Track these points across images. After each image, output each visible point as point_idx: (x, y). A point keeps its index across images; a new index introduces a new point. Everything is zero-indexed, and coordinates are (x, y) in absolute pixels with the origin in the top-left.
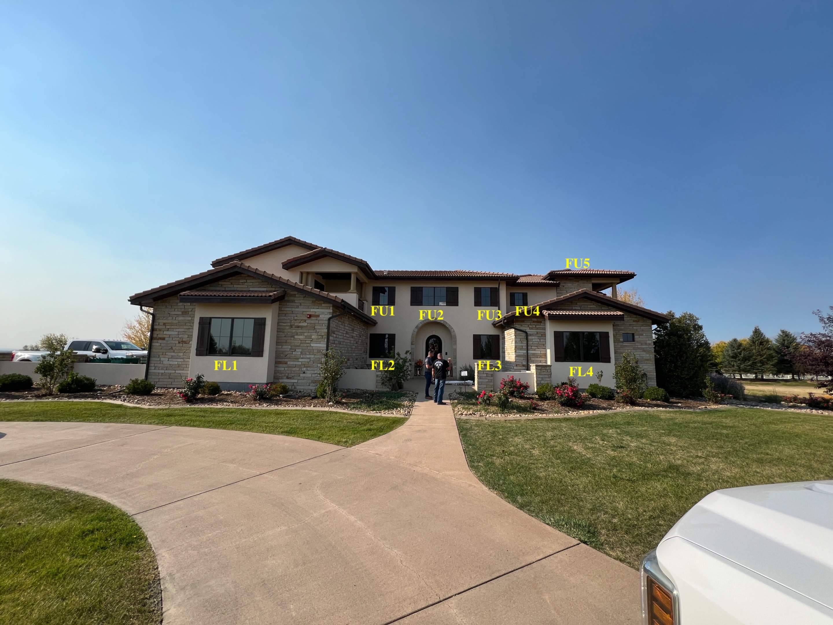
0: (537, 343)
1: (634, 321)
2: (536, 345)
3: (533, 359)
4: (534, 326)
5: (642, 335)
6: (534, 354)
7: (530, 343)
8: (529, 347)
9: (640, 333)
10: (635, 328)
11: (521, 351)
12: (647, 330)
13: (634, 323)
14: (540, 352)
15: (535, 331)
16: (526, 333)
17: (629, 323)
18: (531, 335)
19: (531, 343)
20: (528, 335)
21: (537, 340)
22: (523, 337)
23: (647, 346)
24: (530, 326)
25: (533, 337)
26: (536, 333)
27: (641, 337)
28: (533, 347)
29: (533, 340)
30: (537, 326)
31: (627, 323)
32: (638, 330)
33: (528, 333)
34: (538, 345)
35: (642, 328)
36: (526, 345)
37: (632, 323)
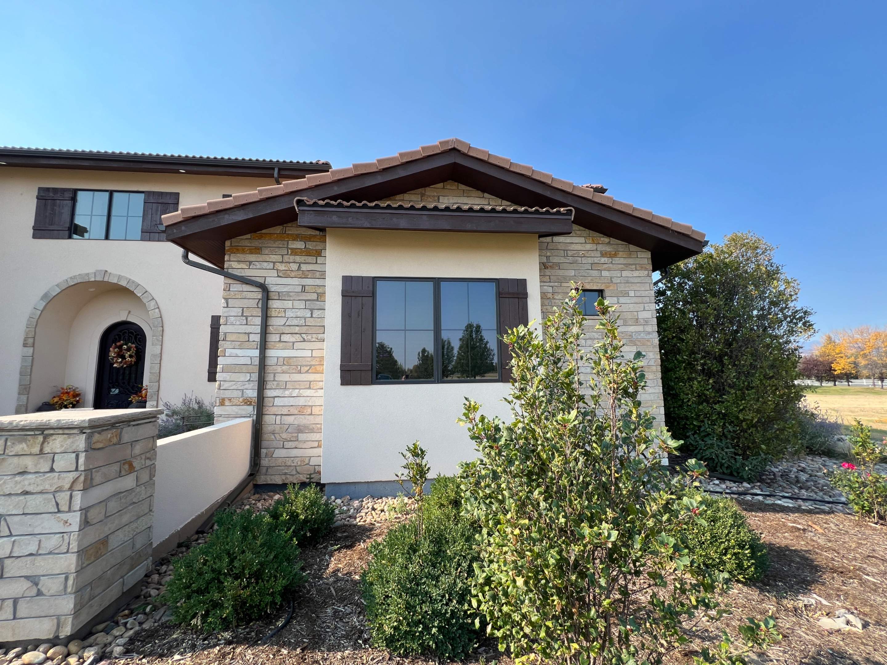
0: (302, 322)
1: (603, 255)
2: (297, 329)
3: (284, 377)
4: (294, 267)
5: (626, 294)
6: (287, 361)
7: (275, 322)
8: (273, 338)
9: (622, 288)
10: (605, 273)
11: (239, 352)
12: (639, 280)
13: (603, 260)
14: (308, 353)
15: (296, 281)
16: (263, 288)
17: (590, 260)
18: (280, 297)
19: (282, 321)
20: (272, 295)
21: (300, 313)
22: (253, 303)
23: (640, 328)
24: (282, 267)
25: (289, 304)
26: (299, 289)
27: (622, 300)
28: (285, 338)
29: (289, 314)
30: (304, 267)
31: (584, 260)
32: (614, 280)
33: (272, 288)
34: (304, 329)
35: (625, 274)
36: (258, 329)
37: (596, 260)
